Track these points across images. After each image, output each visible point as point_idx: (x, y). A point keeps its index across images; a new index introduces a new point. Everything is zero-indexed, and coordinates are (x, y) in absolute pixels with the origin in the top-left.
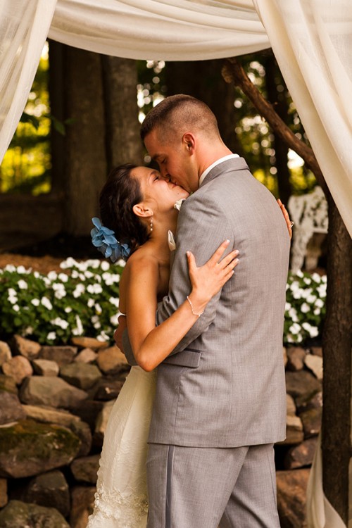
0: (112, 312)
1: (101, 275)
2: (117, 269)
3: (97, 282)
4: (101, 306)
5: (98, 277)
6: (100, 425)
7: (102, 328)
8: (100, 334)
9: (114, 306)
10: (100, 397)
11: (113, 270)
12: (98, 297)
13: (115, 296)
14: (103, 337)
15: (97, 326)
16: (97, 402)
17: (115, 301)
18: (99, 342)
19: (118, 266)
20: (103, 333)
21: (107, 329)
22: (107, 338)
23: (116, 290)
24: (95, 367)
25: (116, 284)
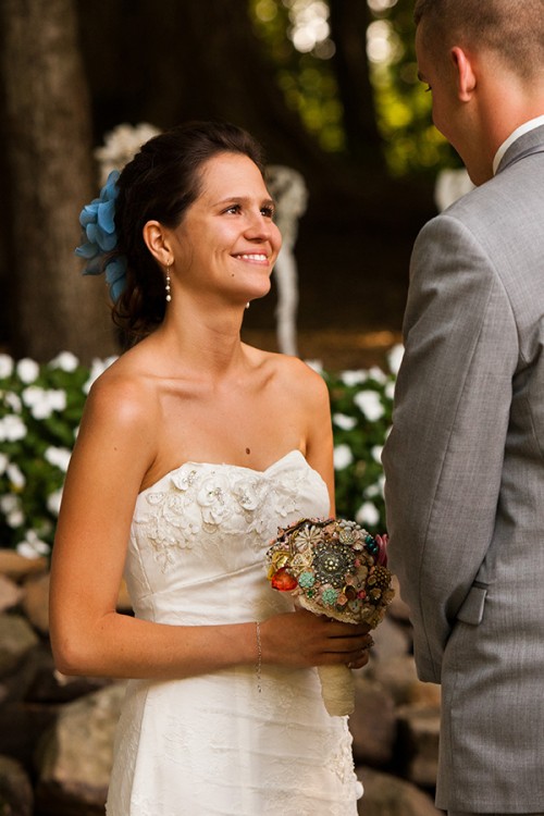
0: (53, 485)
1: (19, 394)
2: (57, 378)
3: (10, 411)
4: (23, 471)
5: (13, 400)
6: (54, 763)
7: (28, 525)
8: (22, 539)
9: (56, 468)
10: (42, 693)
11: (48, 381)
12: (16, 449)
13: (58, 442)
14: (33, 547)
15: (16, 519)
16: (36, 708)
17: (59, 458)
18: (23, 559)
19: (60, 371)
20: (31, 535)
21: (39, 527)
22: (42, 547)
23: (60, 429)
24: (20, 623)
25: (57, 414)
